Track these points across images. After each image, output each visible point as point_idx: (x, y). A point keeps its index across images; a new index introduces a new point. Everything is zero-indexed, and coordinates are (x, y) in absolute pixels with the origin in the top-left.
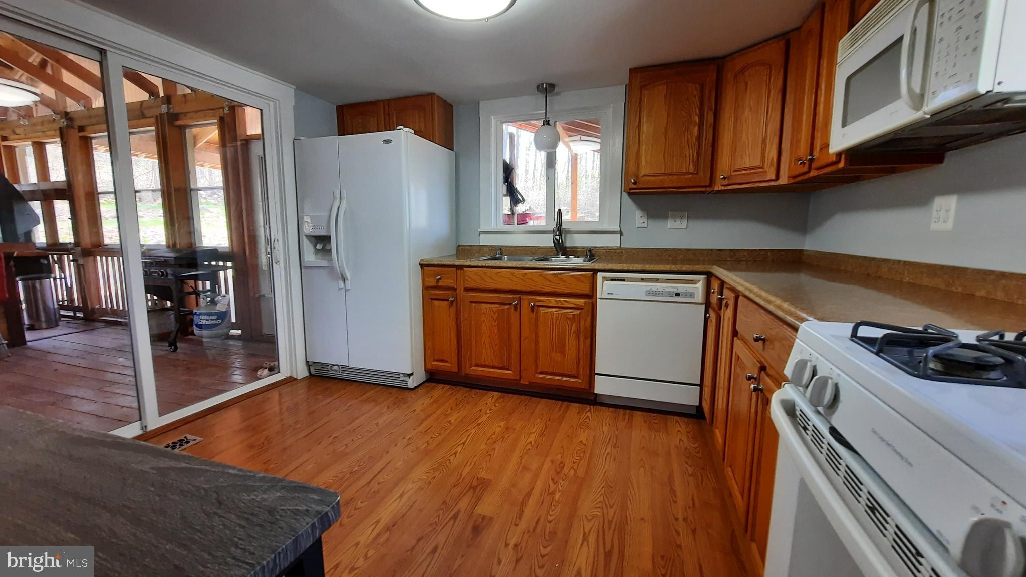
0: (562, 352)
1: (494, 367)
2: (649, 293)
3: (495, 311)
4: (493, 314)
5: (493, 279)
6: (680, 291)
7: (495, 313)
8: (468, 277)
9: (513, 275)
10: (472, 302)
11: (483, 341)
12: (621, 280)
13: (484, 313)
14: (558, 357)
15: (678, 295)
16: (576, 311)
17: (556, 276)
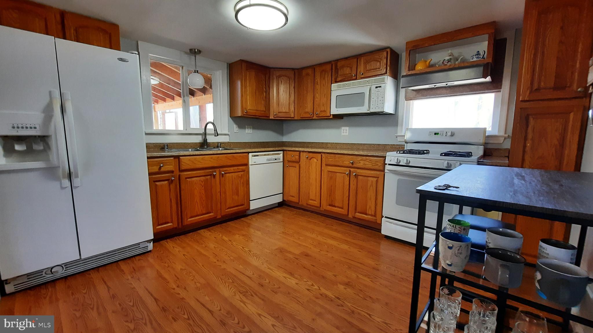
0: (238, 194)
1: (202, 215)
3: (202, 180)
4: (201, 182)
5: (201, 162)
6: (276, 158)
7: (202, 182)
8: (183, 162)
9: (212, 159)
10: (186, 178)
11: (195, 201)
12: (257, 156)
13: (195, 183)
14: (236, 197)
15: (276, 159)
16: (242, 173)
17: (233, 156)
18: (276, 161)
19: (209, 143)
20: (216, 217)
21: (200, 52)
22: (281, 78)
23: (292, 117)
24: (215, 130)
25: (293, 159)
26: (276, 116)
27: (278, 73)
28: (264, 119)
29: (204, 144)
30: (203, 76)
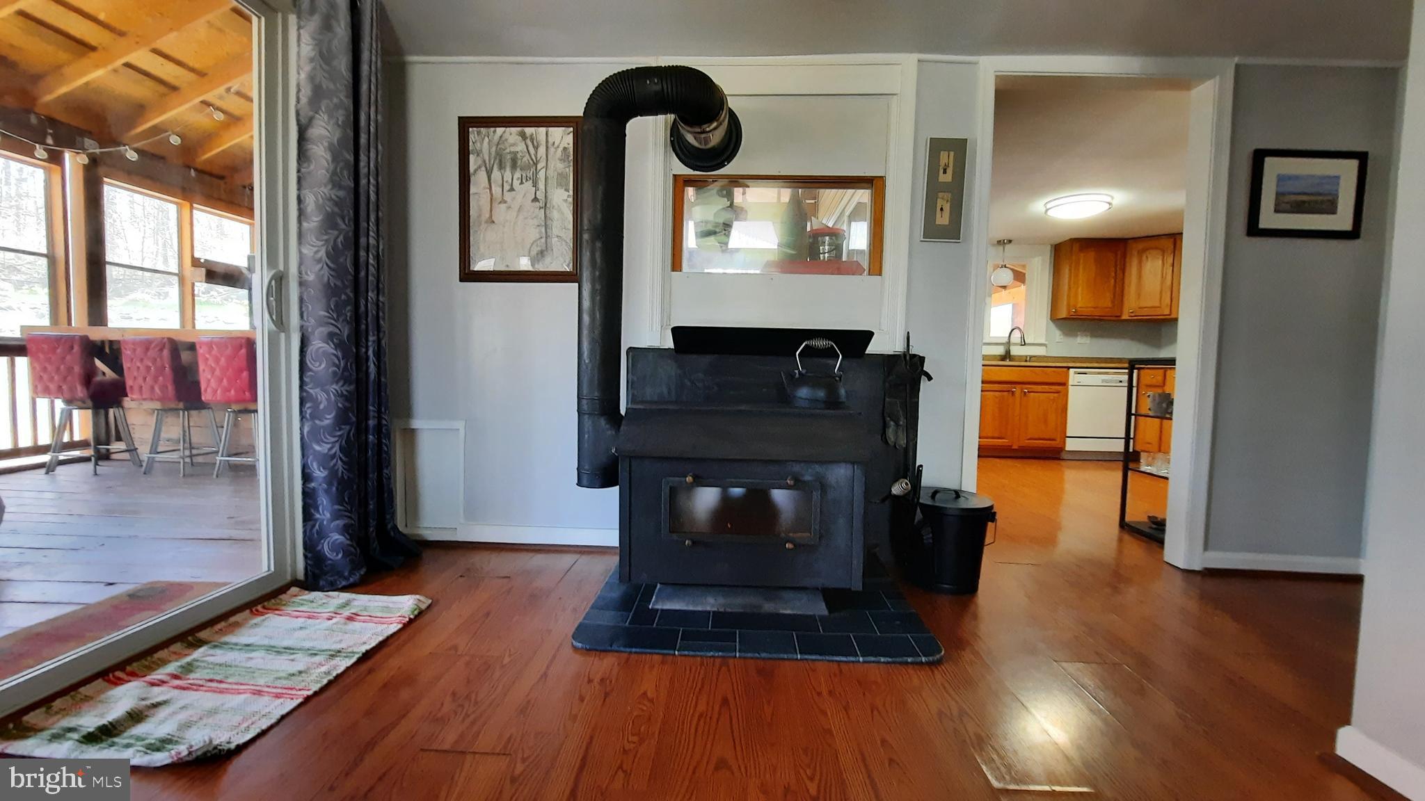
0: (1046, 422)
1: (993, 438)
2: (1103, 381)
3: (997, 396)
4: (996, 399)
5: (996, 375)
6: (1116, 379)
9: (1012, 371)
12: (1085, 373)
13: (988, 398)
14: (1043, 427)
15: (1121, 382)
16: (1056, 395)
17: (1043, 371)
18: (1120, 384)
19: (1015, 356)
20: (1011, 446)
21: (1010, 241)
22: (1148, 252)
23: (1165, 314)
24: (1023, 338)
25: (1154, 382)
26: (1133, 315)
27: (1141, 246)
28: (1110, 320)
29: (1007, 356)
30: (1012, 269)
